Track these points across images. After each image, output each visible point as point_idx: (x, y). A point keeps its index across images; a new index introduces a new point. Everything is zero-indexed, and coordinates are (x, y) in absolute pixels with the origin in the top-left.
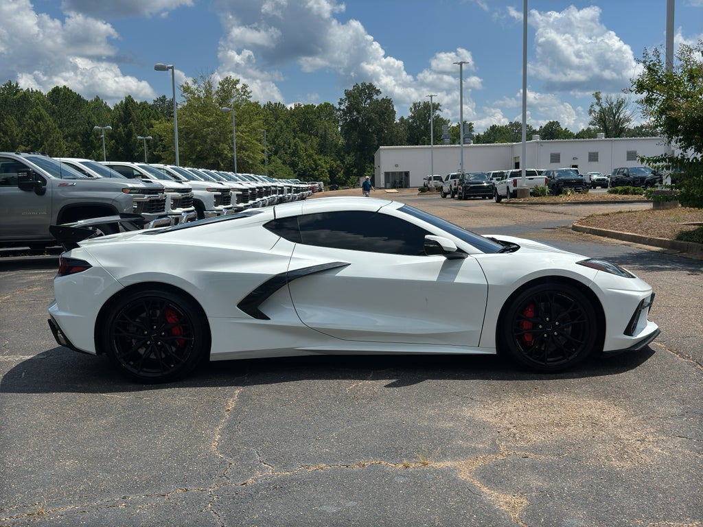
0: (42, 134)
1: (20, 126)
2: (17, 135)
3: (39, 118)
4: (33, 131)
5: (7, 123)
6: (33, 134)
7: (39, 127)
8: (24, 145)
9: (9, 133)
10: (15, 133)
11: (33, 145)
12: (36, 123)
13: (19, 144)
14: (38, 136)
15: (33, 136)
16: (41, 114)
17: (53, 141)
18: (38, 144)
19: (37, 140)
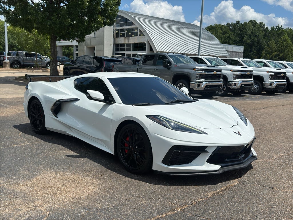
0: (285, 47)
1: (276, 43)
2: (274, 47)
3: (285, 40)
4: (281, 46)
5: (271, 42)
6: (281, 47)
7: (284, 44)
8: (276, 52)
9: (271, 47)
10: (273, 46)
11: (280, 52)
12: (283, 42)
13: (274, 51)
14: (283, 48)
15: (280, 48)
16: (286, 39)
17: (289, 50)
18: (282, 51)
19: (282, 50)
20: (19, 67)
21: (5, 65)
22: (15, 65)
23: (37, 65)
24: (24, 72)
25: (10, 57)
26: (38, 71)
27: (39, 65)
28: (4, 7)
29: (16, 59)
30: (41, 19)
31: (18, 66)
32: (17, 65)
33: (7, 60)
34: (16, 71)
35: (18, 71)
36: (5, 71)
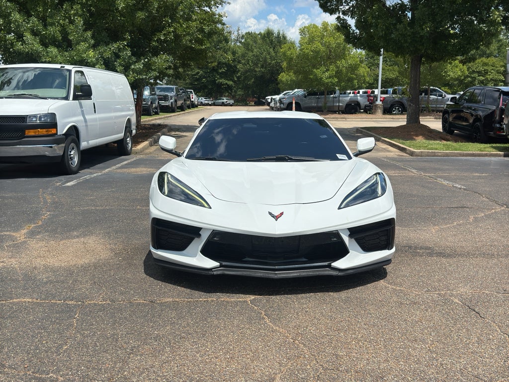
20: (402, 113)
21: (375, 110)
22: (395, 109)
23: (428, 108)
24: (401, 120)
25: (387, 97)
26: (427, 119)
27: (432, 107)
28: (344, 20)
29: (397, 99)
30: (382, 31)
31: (399, 111)
32: (398, 109)
33: (379, 102)
34: (389, 118)
35: (393, 119)
36: (372, 118)
